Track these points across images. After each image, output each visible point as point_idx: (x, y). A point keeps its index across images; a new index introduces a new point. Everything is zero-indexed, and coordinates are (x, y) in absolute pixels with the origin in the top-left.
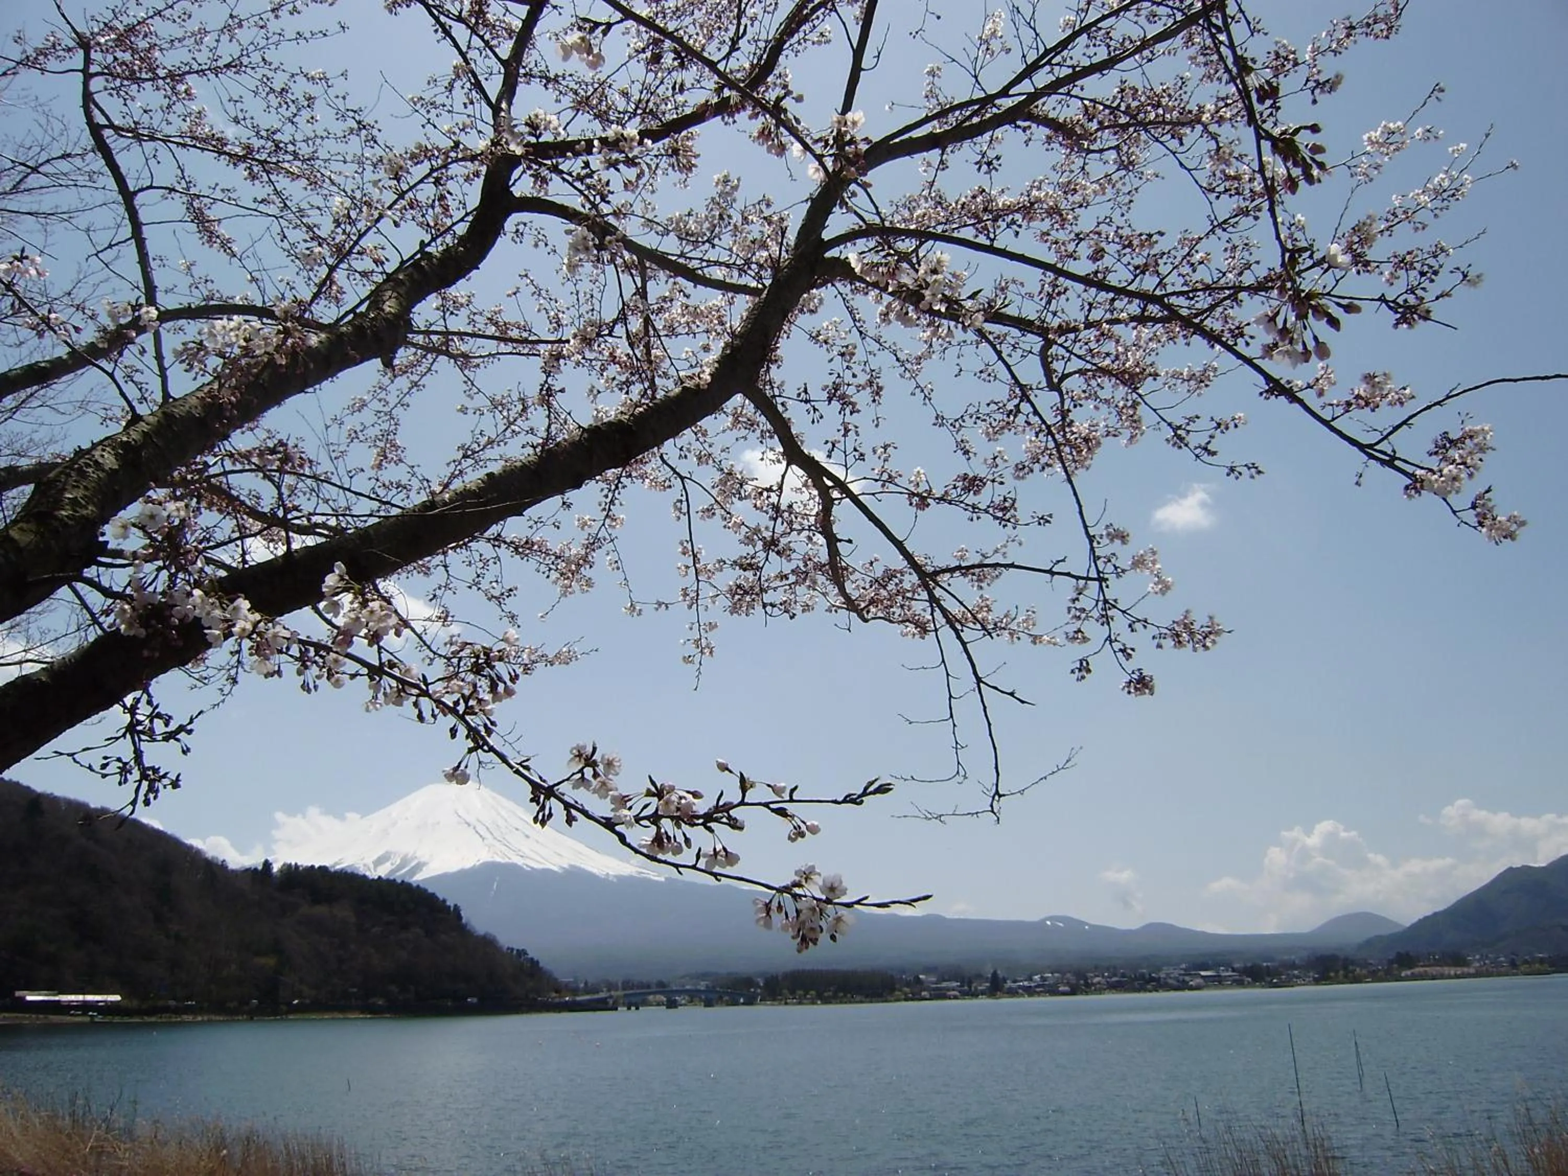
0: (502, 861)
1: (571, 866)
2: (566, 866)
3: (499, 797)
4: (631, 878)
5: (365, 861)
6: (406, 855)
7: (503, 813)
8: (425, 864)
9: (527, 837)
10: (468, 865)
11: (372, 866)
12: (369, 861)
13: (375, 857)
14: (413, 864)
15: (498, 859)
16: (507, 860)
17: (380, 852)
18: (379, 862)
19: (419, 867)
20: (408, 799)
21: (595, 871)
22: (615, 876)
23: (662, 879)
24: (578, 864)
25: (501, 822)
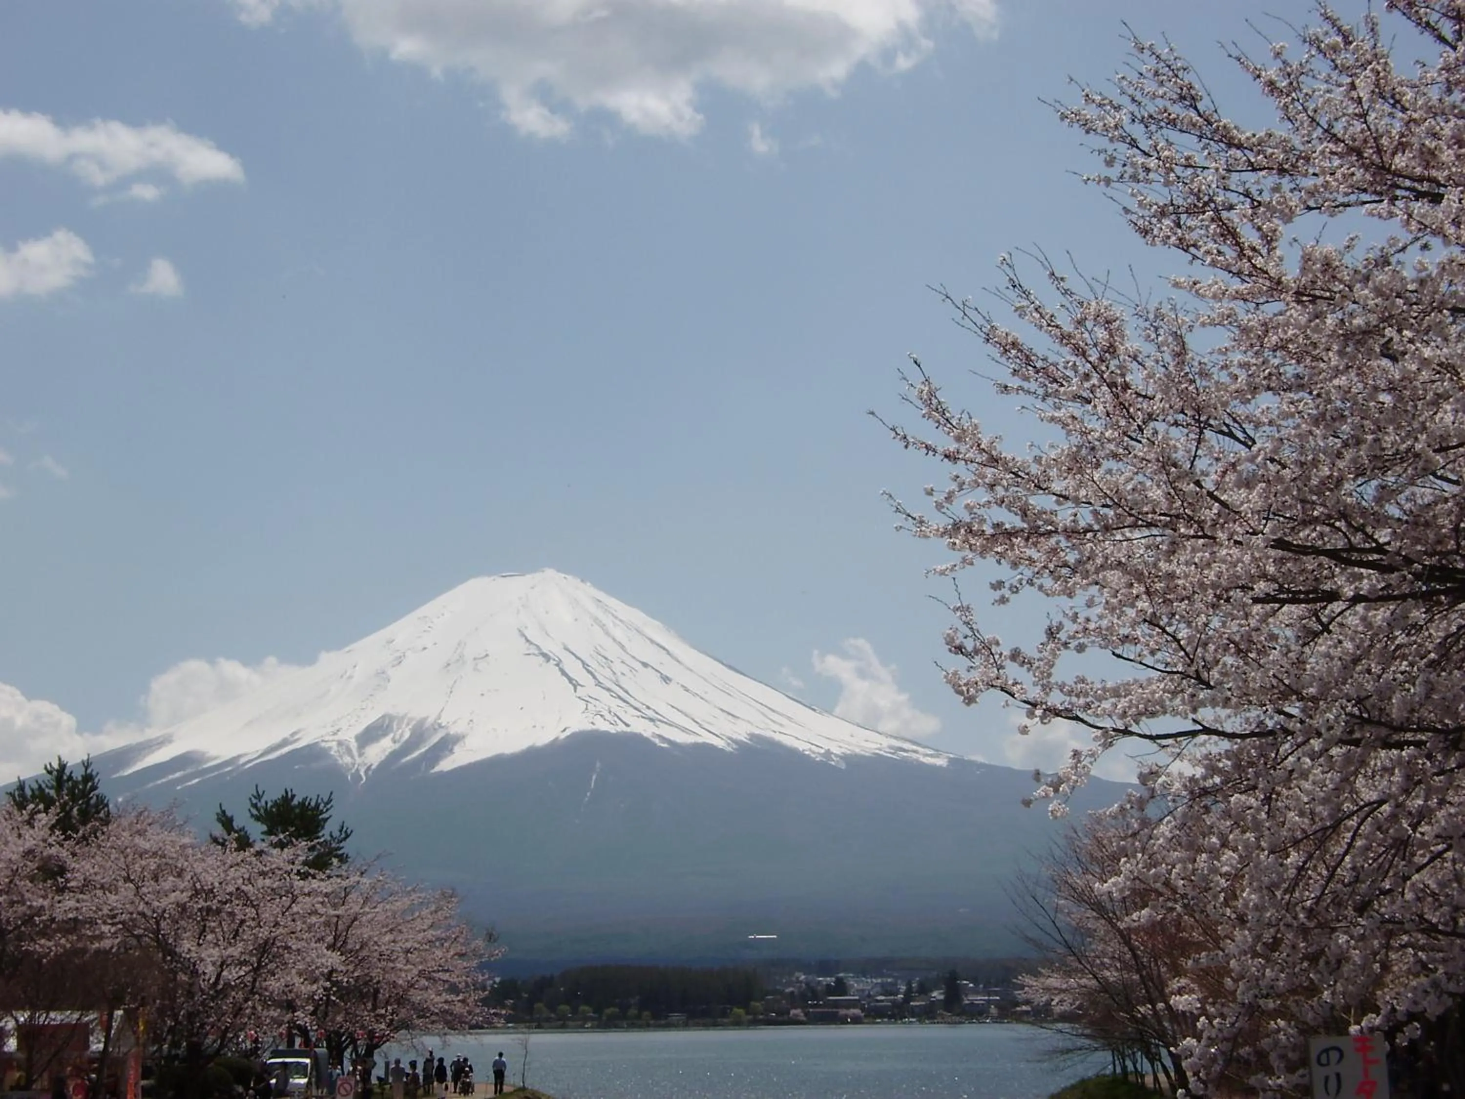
0: (612, 730)
1: (752, 736)
2: (743, 738)
3: (613, 603)
4: (877, 759)
5: (340, 736)
6: (422, 722)
7: (619, 633)
8: (457, 739)
9: (666, 679)
10: (543, 738)
11: (354, 745)
12: (349, 736)
13: (360, 728)
14: (435, 739)
15: (603, 726)
16: (621, 728)
17: (371, 717)
18: (368, 736)
19: (447, 745)
20: (427, 609)
21: (801, 746)
22: (844, 757)
23: (941, 762)
24: (768, 734)
25: (612, 652)
